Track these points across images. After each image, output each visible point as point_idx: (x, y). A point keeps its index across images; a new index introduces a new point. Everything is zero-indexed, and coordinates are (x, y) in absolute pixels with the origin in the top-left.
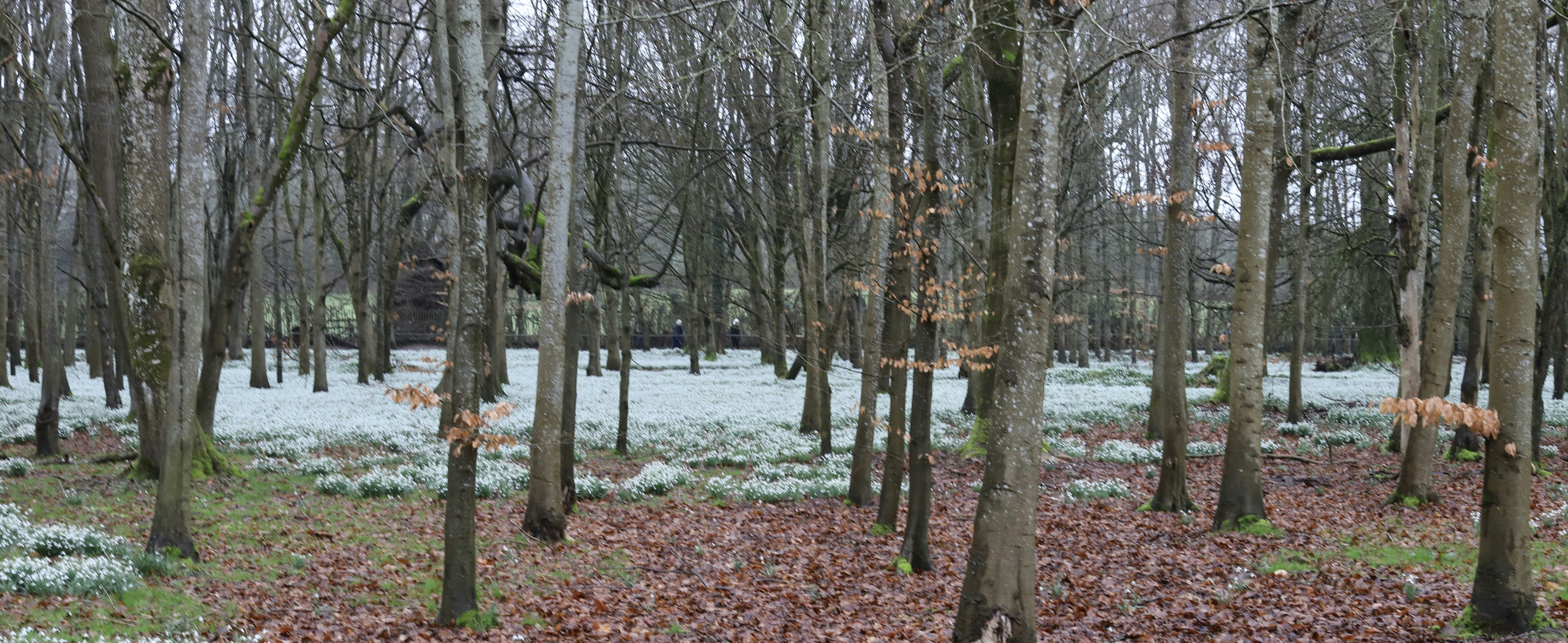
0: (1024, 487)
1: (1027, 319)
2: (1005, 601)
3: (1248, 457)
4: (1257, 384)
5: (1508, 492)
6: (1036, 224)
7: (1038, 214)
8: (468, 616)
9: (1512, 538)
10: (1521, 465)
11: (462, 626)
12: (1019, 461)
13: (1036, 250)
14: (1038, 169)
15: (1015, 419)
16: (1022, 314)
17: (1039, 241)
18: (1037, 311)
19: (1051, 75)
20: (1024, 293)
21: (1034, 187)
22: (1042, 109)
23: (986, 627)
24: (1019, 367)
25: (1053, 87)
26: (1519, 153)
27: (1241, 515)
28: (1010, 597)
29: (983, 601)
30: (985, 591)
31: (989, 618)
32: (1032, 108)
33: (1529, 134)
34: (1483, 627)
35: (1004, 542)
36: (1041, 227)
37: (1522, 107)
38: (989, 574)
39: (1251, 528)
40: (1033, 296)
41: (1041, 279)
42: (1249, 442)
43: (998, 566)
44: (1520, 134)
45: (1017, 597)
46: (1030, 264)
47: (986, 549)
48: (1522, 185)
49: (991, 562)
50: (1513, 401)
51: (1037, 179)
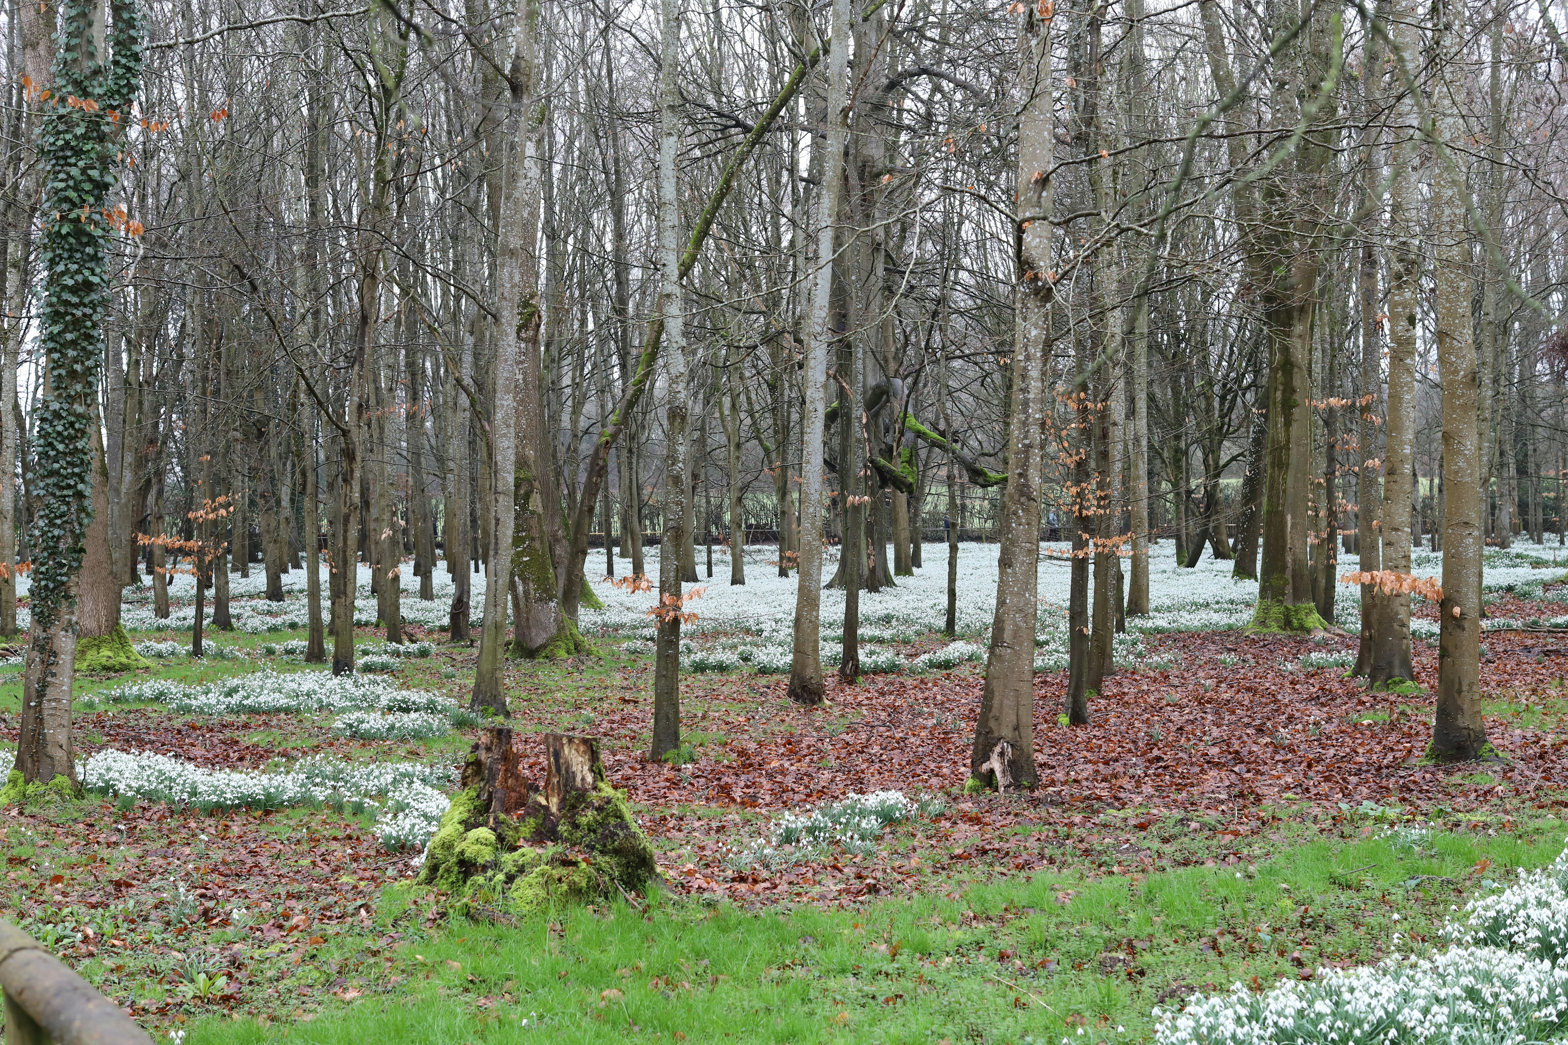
0: (1021, 645)
1: (1019, 517)
2: (1006, 731)
3: (1396, 626)
4: (1404, 563)
5: (1456, 647)
6: (1024, 445)
7: (1026, 438)
8: (671, 754)
9: (1460, 684)
10: (1466, 625)
11: (666, 761)
12: (1015, 625)
13: (1025, 465)
14: (1026, 403)
15: (1011, 593)
16: (1015, 513)
17: (1027, 458)
18: (1026, 510)
19: (1034, 332)
20: (1016, 497)
21: (1022, 417)
22: (1028, 358)
23: (993, 752)
24: (1014, 553)
25: (1035, 341)
26: (1456, 372)
27: (1390, 677)
28: (1011, 728)
29: (991, 731)
30: (992, 724)
31: (995, 745)
32: (1021, 358)
33: (1464, 356)
34: (1437, 757)
35: (1005, 687)
36: (1029, 446)
37: (1456, 335)
38: (995, 712)
39: (1398, 689)
40: (1023, 499)
41: (1029, 487)
42: (1397, 614)
43: (1001, 705)
44: (1456, 357)
45: (1016, 728)
46: (1020, 475)
47: (992, 692)
48: (1459, 397)
49: (996, 702)
50: (1459, 572)
51: (1025, 411)
